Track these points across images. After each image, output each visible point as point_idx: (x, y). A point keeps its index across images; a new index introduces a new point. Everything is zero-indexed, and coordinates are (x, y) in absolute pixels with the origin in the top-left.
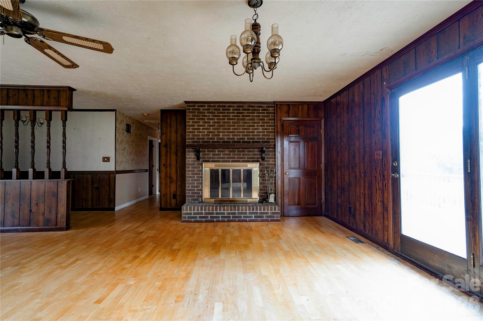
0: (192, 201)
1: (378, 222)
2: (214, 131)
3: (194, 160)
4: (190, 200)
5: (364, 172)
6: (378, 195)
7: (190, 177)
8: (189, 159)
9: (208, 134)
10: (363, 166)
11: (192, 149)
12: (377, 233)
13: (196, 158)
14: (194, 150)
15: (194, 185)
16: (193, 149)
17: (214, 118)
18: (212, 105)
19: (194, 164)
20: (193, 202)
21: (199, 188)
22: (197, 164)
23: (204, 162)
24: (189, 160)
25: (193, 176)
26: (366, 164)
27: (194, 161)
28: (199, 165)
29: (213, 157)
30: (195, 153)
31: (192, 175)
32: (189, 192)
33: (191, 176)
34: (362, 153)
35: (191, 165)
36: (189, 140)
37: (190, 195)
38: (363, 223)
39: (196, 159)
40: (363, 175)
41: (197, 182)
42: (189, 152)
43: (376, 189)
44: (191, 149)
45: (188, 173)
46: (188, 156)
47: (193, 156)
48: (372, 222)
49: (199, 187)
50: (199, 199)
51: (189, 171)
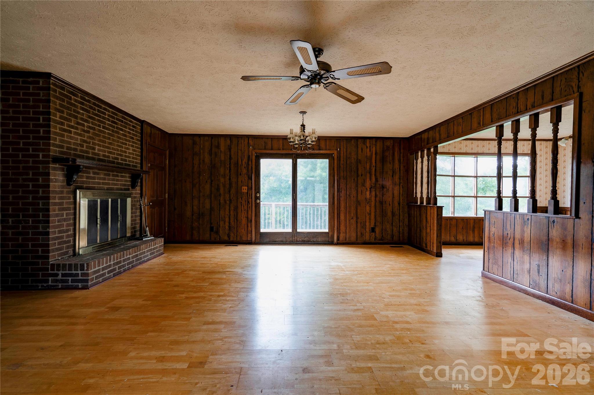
0: (59, 257)
1: (243, 230)
2: (88, 140)
3: (62, 185)
4: (57, 257)
5: (230, 200)
6: (243, 214)
7: (57, 215)
8: (55, 182)
9: (82, 143)
10: (229, 196)
11: (59, 165)
12: (241, 237)
13: (65, 182)
14: (62, 167)
15: (62, 229)
16: (61, 165)
17: (88, 119)
18: (87, 98)
19: (62, 192)
20: (61, 258)
21: (69, 233)
22: (68, 193)
23: (79, 189)
24: (54, 184)
25: (61, 213)
26: (232, 195)
27: (63, 187)
28: (69, 194)
29: (87, 181)
30: (63, 173)
31: (59, 212)
32: (54, 242)
33: (57, 212)
34: (228, 187)
35: (59, 194)
36: (55, 149)
37: (56, 248)
38: (227, 235)
39: (65, 184)
40: (228, 202)
41: (67, 222)
42: (55, 169)
43: (242, 210)
44: (57, 164)
45: (53, 208)
46: (53, 178)
47: (61, 178)
48: (237, 231)
49: (69, 231)
50: (70, 251)
51: (55, 204)
